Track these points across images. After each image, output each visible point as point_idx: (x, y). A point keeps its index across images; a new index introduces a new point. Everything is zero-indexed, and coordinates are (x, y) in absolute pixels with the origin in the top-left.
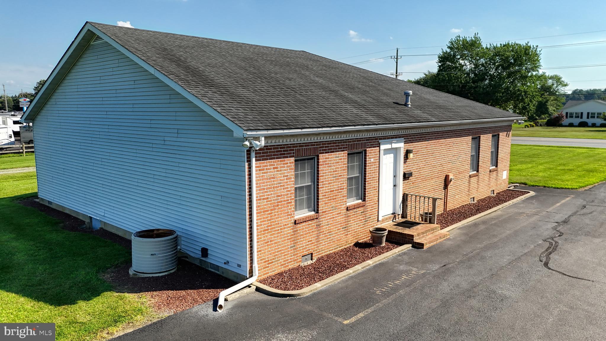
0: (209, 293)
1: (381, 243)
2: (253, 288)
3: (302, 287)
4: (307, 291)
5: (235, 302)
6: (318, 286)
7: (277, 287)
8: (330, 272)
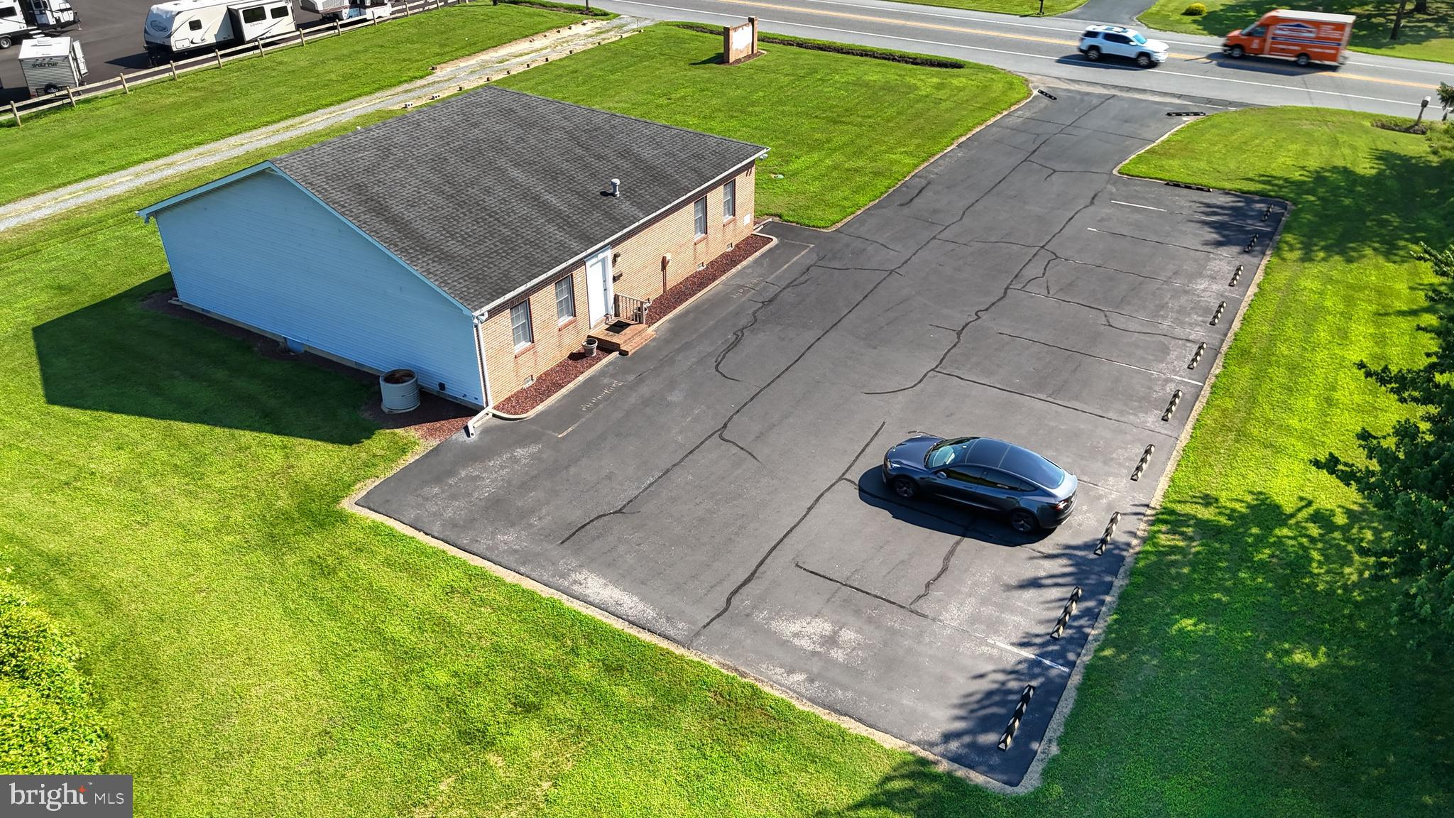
0: (459, 422)
1: (592, 353)
2: (491, 415)
3: (527, 411)
4: (531, 414)
5: (481, 429)
6: (540, 408)
7: (508, 412)
8: (548, 393)
